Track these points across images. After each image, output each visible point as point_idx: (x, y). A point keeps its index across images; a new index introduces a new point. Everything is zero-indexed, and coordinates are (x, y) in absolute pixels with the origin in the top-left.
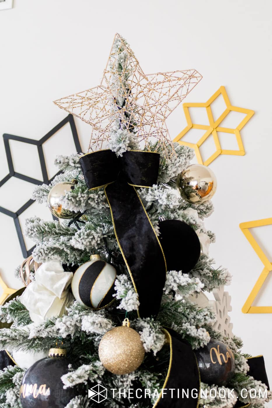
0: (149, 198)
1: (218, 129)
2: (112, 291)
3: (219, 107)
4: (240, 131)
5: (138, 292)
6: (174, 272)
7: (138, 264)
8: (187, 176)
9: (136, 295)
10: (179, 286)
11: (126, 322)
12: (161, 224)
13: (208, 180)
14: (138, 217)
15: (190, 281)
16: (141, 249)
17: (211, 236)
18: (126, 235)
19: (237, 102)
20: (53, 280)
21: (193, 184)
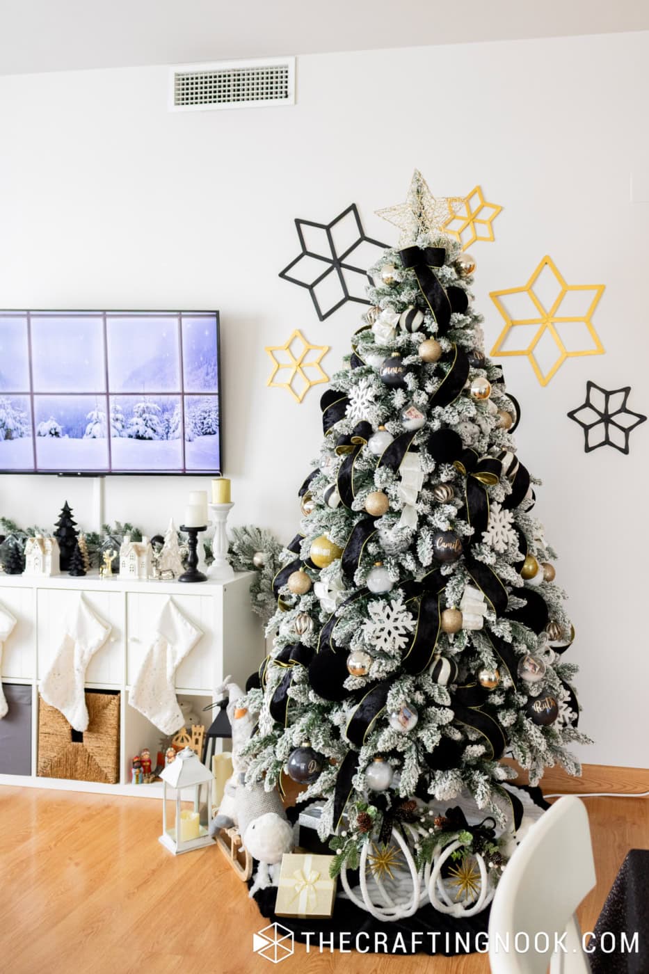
0: (440, 274)
1: (474, 220)
2: (423, 323)
3: (475, 203)
4: (491, 223)
5: (438, 322)
6: (456, 314)
7: (437, 310)
8: (459, 260)
9: (437, 324)
10: (458, 321)
11: (432, 338)
12: (447, 288)
13: (472, 264)
14: (435, 284)
15: (464, 317)
16: (438, 301)
17: (473, 297)
18: (429, 294)
19: (489, 199)
20: (392, 318)
21: (463, 265)
